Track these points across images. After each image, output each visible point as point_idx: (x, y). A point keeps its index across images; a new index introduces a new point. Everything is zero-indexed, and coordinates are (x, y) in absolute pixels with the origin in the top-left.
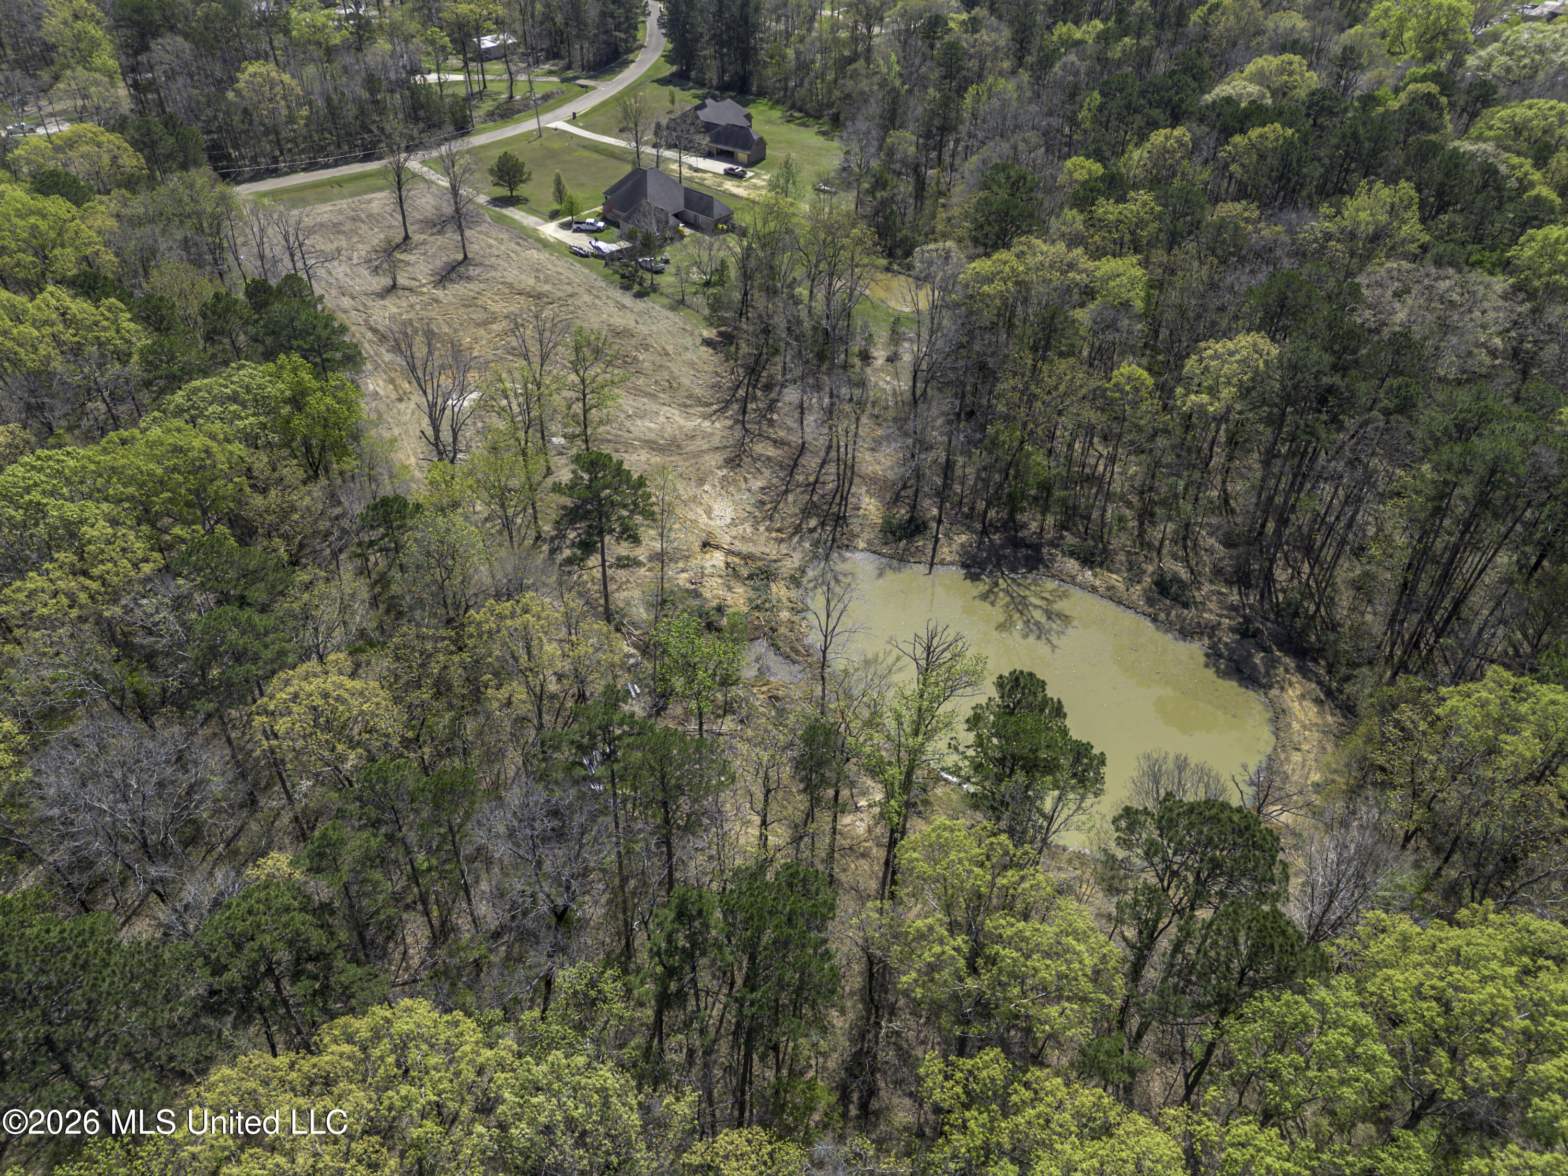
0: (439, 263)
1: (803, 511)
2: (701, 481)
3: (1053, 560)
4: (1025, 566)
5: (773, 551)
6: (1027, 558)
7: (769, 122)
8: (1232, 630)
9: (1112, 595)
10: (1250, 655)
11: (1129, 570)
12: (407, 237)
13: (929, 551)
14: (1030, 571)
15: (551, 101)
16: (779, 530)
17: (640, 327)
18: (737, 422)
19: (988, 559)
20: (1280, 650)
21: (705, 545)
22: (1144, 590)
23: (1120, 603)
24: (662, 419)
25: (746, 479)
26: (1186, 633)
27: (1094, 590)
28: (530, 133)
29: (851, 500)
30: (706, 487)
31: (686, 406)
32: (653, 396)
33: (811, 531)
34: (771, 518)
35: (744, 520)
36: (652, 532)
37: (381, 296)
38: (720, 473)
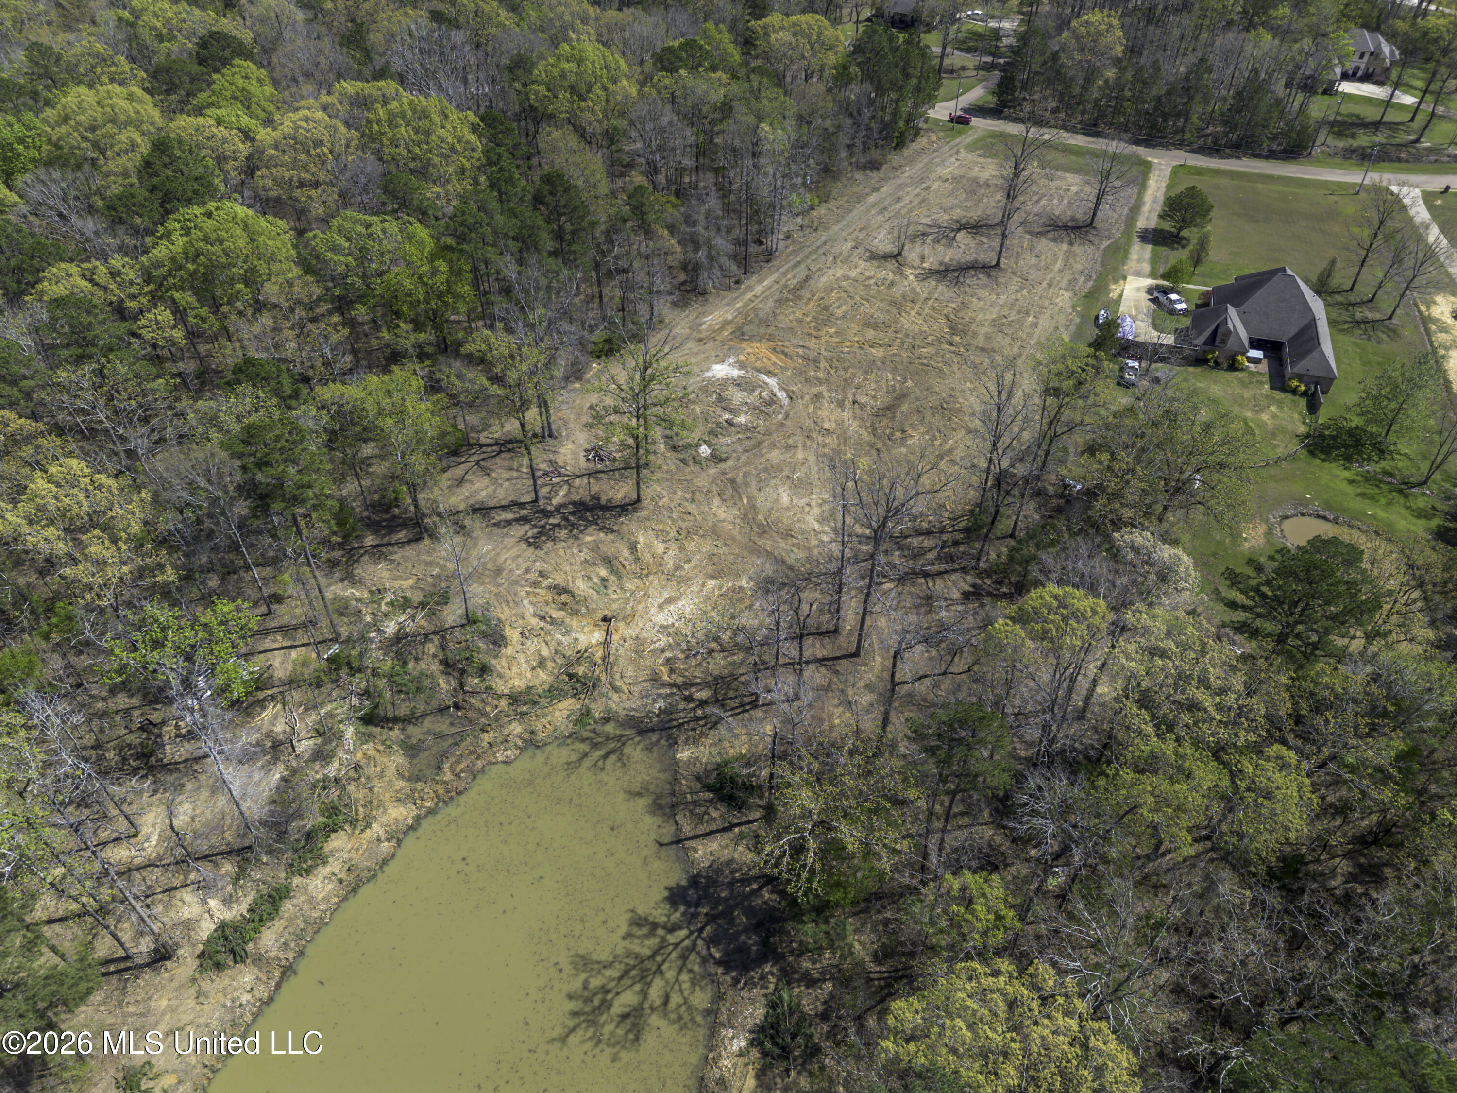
0: (970, 258)
1: (717, 678)
2: (717, 574)
3: (750, 984)
4: (726, 953)
5: (631, 677)
6: (743, 949)
12: (1001, 223)
13: (703, 829)
14: (719, 963)
16: (672, 671)
19: (718, 901)
21: (609, 619)
24: (803, 502)
25: (750, 606)
27: (715, 1062)
30: (711, 583)
31: (846, 509)
33: (689, 699)
34: (689, 656)
35: (675, 635)
36: (603, 573)
37: (874, 257)
38: (744, 583)
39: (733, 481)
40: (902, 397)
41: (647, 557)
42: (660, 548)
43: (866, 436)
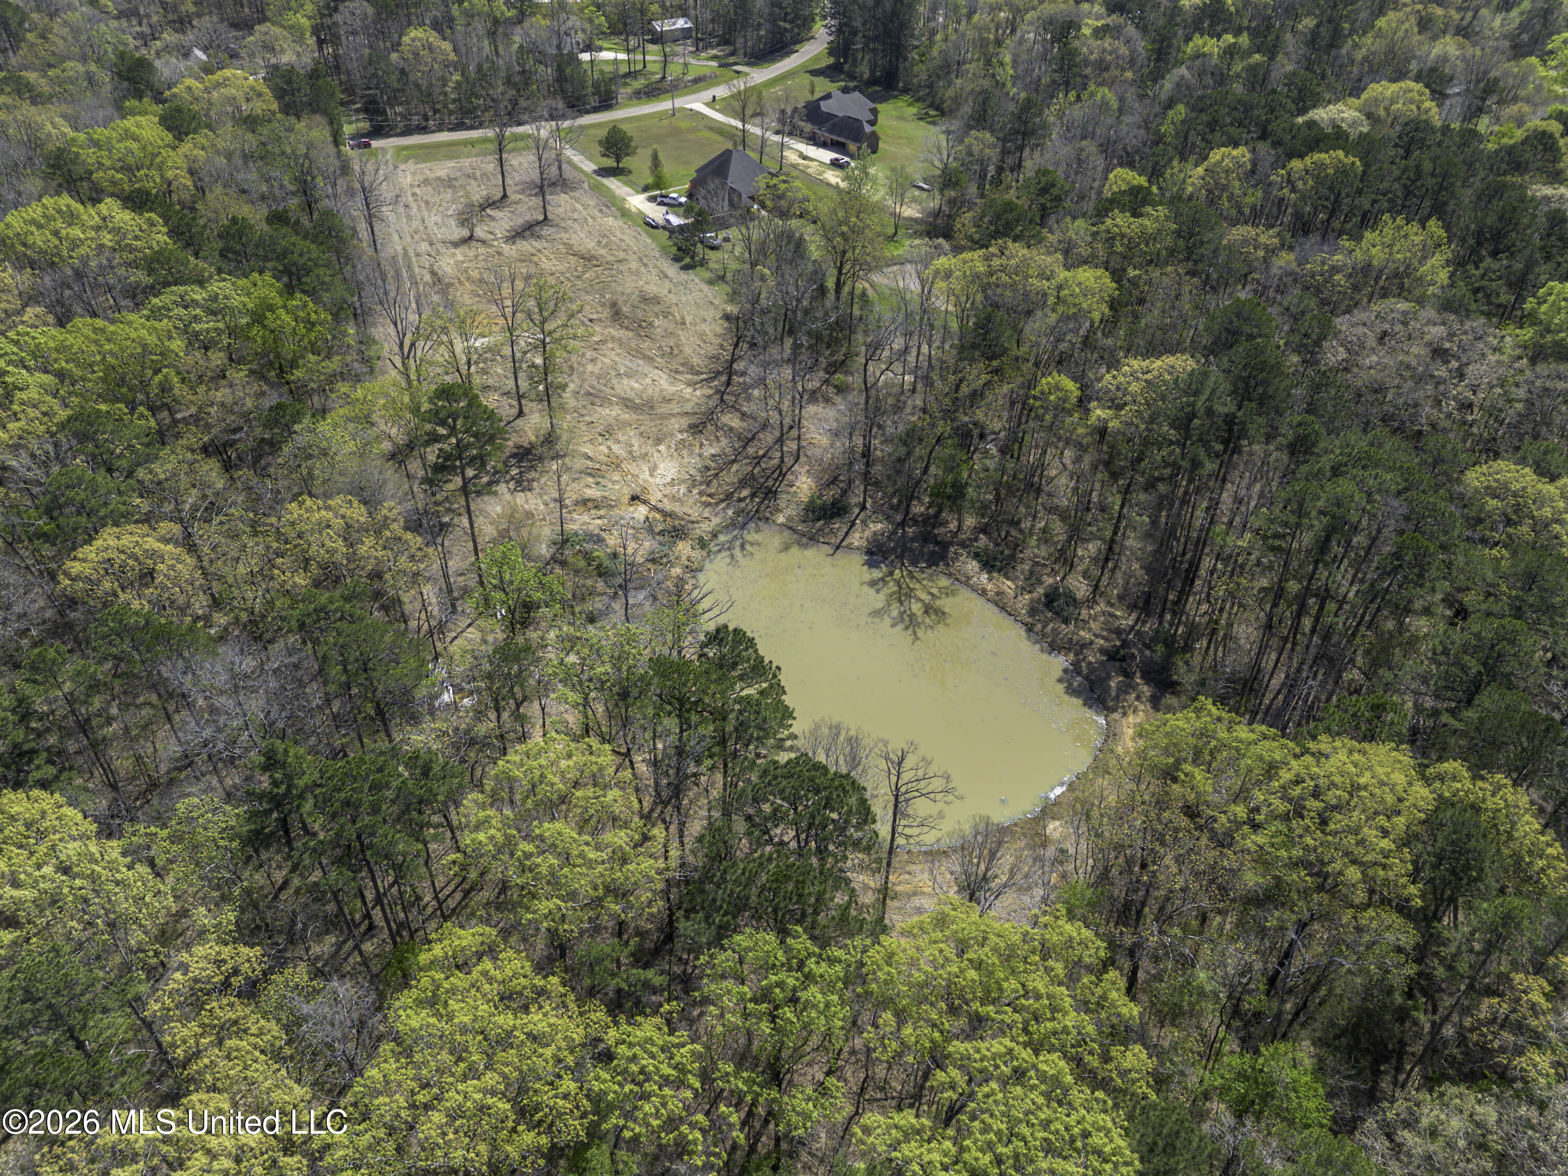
0: (520, 221)
1: (740, 482)
2: (659, 441)
3: (956, 559)
4: (927, 561)
5: (694, 512)
6: (932, 554)
7: (902, 118)
8: (1102, 651)
9: (1000, 602)
10: (1109, 677)
11: (1026, 579)
12: (505, 196)
13: (841, 535)
14: (929, 566)
15: (701, 84)
16: (710, 495)
17: (671, 296)
18: (718, 392)
19: (894, 550)
20: (1142, 677)
21: (634, 498)
22: (1032, 600)
23: (1003, 609)
24: (648, 381)
25: (702, 445)
26: (1054, 647)
27: (984, 592)
28: (666, 111)
29: (790, 477)
30: (662, 448)
31: (677, 372)
32: (649, 359)
33: (740, 500)
34: (708, 485)
35: (683, 482)
36: (590, 480)
37: (456, 245)
38: (680, 436)
39: (590, 394)
40: (614, 305)
41: (603, 458)
42: (603, 449)
43: (630, 334)
